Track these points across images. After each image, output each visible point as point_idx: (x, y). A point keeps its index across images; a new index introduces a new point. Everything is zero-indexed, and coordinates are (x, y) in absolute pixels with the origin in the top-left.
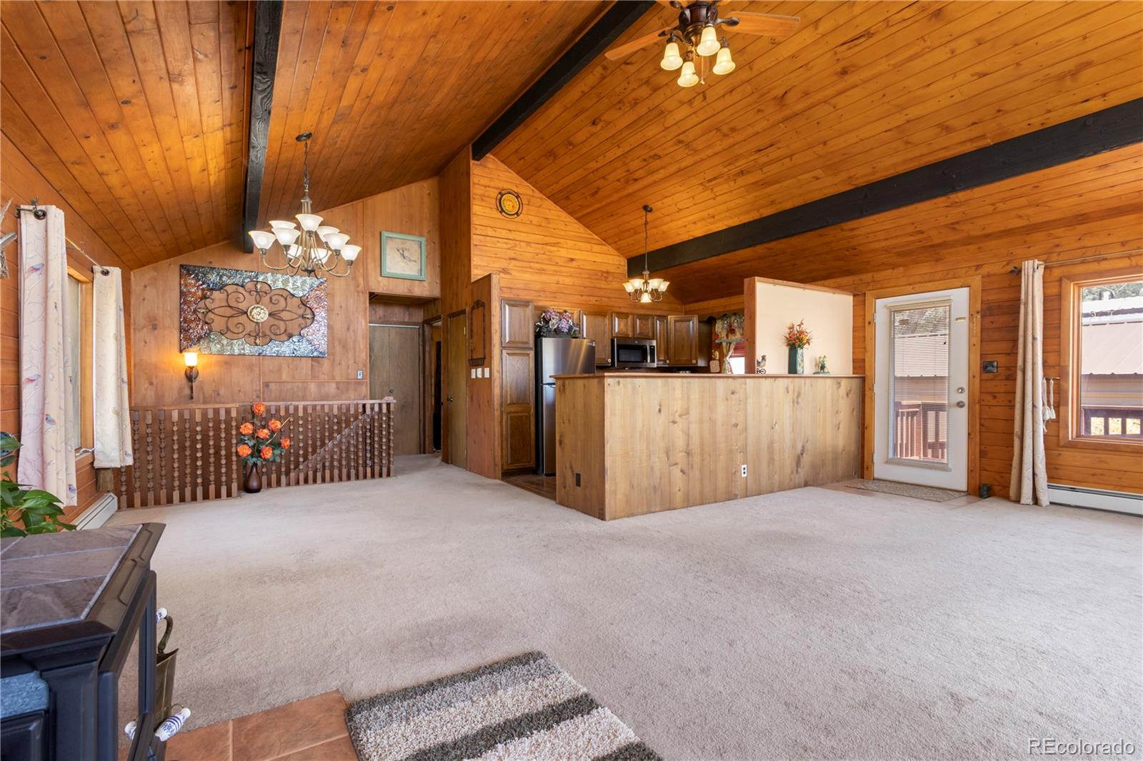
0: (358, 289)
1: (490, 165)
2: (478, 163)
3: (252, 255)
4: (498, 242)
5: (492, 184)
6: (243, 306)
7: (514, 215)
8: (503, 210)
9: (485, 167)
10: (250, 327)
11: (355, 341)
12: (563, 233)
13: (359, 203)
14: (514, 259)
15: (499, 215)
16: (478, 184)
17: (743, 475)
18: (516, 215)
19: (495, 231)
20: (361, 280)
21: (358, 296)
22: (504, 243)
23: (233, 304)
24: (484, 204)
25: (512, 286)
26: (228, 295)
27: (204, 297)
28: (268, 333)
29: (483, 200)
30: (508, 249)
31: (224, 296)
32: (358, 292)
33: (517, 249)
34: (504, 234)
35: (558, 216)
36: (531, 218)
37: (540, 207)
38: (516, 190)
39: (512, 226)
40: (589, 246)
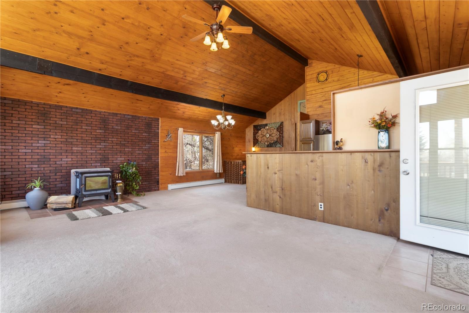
0: (292, 123)
1: (313, 65)
2: (308, 66)
3: (266, 120)
4: (317, 95)
5: (314, 72)
6: (265, 134)
7: (325, 81)
8: (319, 81)
9: (311, 66)
10: (266, 139)
11: (291, 141)
12: (353, 79)
13: (292, 94)
14: (325, 100)
15: (318, 84)
16: (309, 75)
17: (320, 209)
18: (326, 81)
19: (316, 91)
20: (293, 120)
21: (292, 125)
22: (320, 95)
23: (263, 134)
24: (311, 82)
25: (324, 112)
26: (261, 131)
27: (257, 133)
28: (269, 141)
29: (310, 81)
30: (322, 97)
31: (261, 132)
32: (292, 124)
33: (326, 95)
34: (320, 91)
35: (349, 72)
36: (333, 79)
37: (338, 71)
38: (325, 69)
39: (324, 86)
40: (371, 79)
